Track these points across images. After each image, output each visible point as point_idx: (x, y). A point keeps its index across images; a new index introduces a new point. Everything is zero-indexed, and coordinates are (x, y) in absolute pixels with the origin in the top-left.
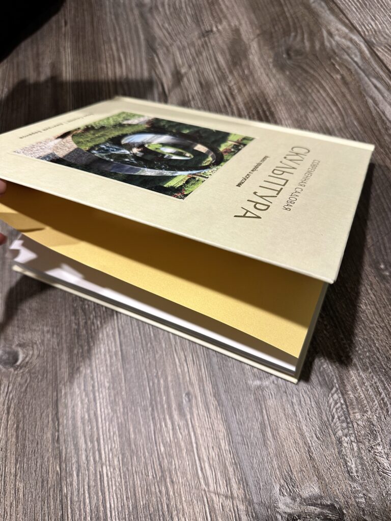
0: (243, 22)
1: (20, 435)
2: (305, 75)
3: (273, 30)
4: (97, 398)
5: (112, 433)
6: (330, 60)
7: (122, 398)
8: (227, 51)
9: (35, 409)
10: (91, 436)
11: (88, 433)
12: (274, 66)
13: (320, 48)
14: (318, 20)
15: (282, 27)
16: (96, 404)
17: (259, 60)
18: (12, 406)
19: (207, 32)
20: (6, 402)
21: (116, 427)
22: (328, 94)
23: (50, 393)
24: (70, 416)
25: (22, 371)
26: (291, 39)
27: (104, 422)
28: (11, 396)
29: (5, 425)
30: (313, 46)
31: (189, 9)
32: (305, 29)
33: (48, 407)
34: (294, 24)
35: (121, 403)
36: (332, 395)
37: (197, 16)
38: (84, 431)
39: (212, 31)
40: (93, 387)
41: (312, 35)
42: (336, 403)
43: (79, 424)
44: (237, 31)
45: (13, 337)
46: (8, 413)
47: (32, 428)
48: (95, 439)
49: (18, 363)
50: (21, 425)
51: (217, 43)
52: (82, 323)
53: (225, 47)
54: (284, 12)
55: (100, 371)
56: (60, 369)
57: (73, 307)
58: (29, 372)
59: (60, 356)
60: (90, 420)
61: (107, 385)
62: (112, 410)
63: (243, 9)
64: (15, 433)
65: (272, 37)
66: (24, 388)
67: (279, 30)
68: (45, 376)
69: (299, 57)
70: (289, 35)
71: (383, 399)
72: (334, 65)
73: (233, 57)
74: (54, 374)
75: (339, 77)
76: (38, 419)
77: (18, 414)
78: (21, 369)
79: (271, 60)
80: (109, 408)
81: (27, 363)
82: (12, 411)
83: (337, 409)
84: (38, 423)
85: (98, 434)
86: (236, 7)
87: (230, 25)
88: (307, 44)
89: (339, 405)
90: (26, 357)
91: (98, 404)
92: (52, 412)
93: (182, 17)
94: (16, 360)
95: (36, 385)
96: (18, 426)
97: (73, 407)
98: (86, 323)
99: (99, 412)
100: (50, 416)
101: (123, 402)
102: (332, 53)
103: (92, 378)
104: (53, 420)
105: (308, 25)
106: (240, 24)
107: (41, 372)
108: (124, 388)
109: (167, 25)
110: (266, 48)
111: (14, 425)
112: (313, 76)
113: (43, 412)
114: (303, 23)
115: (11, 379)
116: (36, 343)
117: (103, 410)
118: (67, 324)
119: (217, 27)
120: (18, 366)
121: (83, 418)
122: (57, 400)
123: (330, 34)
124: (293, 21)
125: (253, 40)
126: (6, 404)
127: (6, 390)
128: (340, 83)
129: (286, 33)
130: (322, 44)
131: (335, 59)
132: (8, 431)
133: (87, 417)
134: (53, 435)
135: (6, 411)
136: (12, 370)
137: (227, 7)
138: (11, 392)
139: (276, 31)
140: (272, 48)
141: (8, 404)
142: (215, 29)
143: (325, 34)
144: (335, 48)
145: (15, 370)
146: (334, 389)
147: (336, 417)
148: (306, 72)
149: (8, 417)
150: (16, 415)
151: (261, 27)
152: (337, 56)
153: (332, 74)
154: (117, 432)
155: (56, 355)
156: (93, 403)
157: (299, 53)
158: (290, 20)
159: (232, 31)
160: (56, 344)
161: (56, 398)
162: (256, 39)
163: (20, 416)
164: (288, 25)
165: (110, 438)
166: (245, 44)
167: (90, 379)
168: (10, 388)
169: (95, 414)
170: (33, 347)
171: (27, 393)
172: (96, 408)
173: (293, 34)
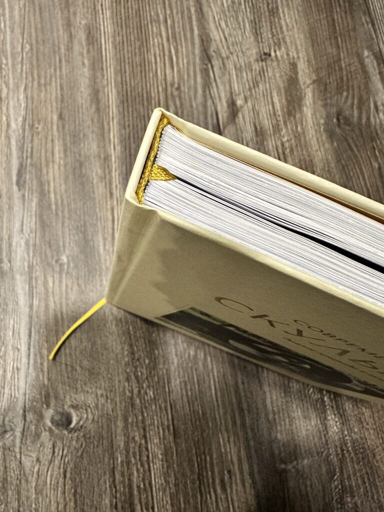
0: (301, 55)
1: (78, 499)
2: (350, 152)
3: (328, 81)
4: (152, 468)
5: (165, 502)
6: (372, 141)
7: (174, 471)
8: (283, 91)
9: (93, 474)
10: (147, 504)
11: (143, 501)
12: (325, 130)
13: (366, 122)
14: (368, 84)
15: (337, 80)
16: (150, 474)
17: (312, 115)
18: (69, 470)
19: (265, 54)
20: (62, 466)
21: (169, 497)
22: (366, 184)
23: (106, 460)
24: (126, 485)
25: (76, 434)
26: (343, 100)
27: (158, 491)
28: (66, 460)
29: (62, 489)
30: (360, 118)
31: (248, 10)
32: (356, 91)
33: (105, 473)
34: (348, 80)
35: (173, 475)
36: (334, 481)
37: (255, 23)
38: (140, 499)
39: (270, 55)
40: (148, 457)
41: (361, 102)
42: (336, 488)
43: (136, 492)
44: (294, 66)
45: (65, 397)
46: (65, 477)
47: (90, 493)
48: (150, 507)
49: (72, 426)
50: (79, 490)
51: (275, 76)
52: (136, 391)
53: (282, 85)
54: (340, 60)
55: (154, 443)
56: (116, 437)
57: (126, 371)
58: (84, 436)
59: (115, 423)
60: (145, 489)
61: (160, 457)
62: (165, 481)
63: (302, 36)
64: (73, 498)
65: (326, 89)
66: (80, 453)
67: (334, 82)
68: (101, 442)
69: (347, 128)
70: (341, 94)
71: (366, 488)
72: (375, 149)
73: (289, 102)
74: (110, 440)
75: (376, 165)
76: (96, 485)
77: (75, 478)
78: (75, 432)
79: (322, 121)
80: (162, 478)
81: (82, 427)
82: (68, 475)
83: (336, 493)
84: (96, 489)
85: (153, 503)
86: (296, 30)
87: (288, 55)
88: (356, 112)
89: (337, 490)
90: (80, 420)
91: (153, 475)
92: (109, 479)
93: (240, 19)
94: (70, 422)
95: (91, 451)
96: (75, 491)
97: (130, 476)
98: (139, 391)
99: (153, 482)
100: (107, 483)
101: (175, 474)
102: (374, 134)
103: (147, 449)
104: (110, 487)
105: (359, 88)
106: (298, 58)
107: (96, 438)
108: (175, 461)
109: (223, 24)
110: (320, 102)
111: (71, 489)
112: (356, 156)
113: (101, 478)
114: (355, 82)
115: (65, 442)
116: (89, 406)
117: (157, 480)
118: (121, 390)
119: (275, 51)
120: (72, 429)
121: (138, 487)
122: (114, 468)
123: (376, 107)
124: (347, 75)
125: (308, 87)
126: (62, 468)
127: (61, 454)
128: (376, 173)
129: (339, 90)
130: (368, 119)
131: (376, 143)
132: (66, 495)
133: (142, 486)
134: (111, 501)
135: (62, 475)
136: (66, 432)
137: (287, 25)
138: (66, 456)
139: (330, 83)
140: (325, 106)
141: (64, 467)
142: (273, 54)
143: (372, 105)
144: (378, 127)
145: (69, 433)
146: (336, 477)
147: (335, 499)
148: (351, 149)
149: (65, 481)
150: (73, 480)
151: (317, 71)
152: (379, 139)
153: (372, 160)
154: (169, 502)
155: (111, 422)
156: (148, 473)
157: (348, 122)
158: (344, 73)
159: (290, 63)
160: (110, 410)
161: (112, 466)
162: (311, 86)
163: (77, 481)
164: (342, 78)
165: (163, 507)
166: (301, 88)
167: (144, 449)
168: (65, 452)
169: (150, 484)
170: (86, 410)
171: (83, 459)
172: (151, 478)
173: (345, 94)
